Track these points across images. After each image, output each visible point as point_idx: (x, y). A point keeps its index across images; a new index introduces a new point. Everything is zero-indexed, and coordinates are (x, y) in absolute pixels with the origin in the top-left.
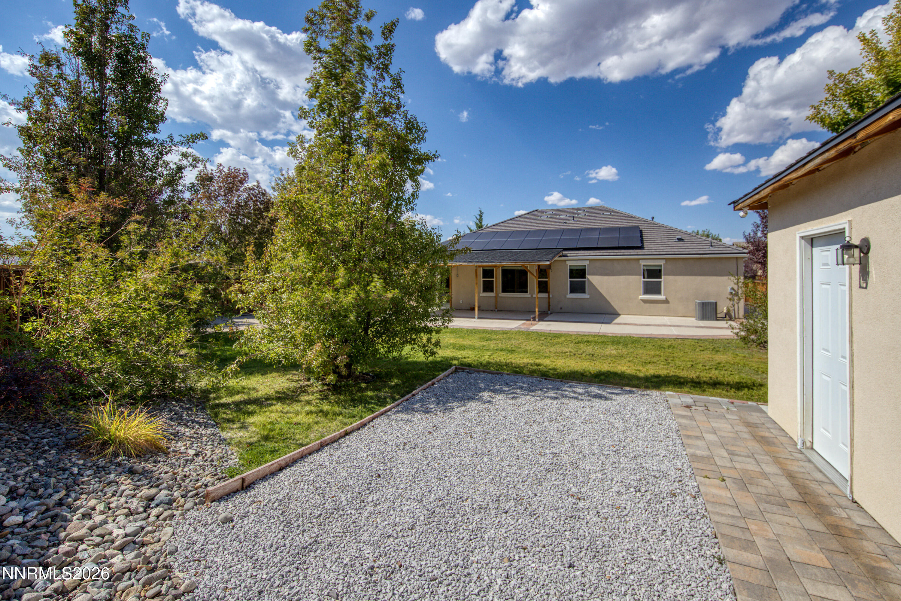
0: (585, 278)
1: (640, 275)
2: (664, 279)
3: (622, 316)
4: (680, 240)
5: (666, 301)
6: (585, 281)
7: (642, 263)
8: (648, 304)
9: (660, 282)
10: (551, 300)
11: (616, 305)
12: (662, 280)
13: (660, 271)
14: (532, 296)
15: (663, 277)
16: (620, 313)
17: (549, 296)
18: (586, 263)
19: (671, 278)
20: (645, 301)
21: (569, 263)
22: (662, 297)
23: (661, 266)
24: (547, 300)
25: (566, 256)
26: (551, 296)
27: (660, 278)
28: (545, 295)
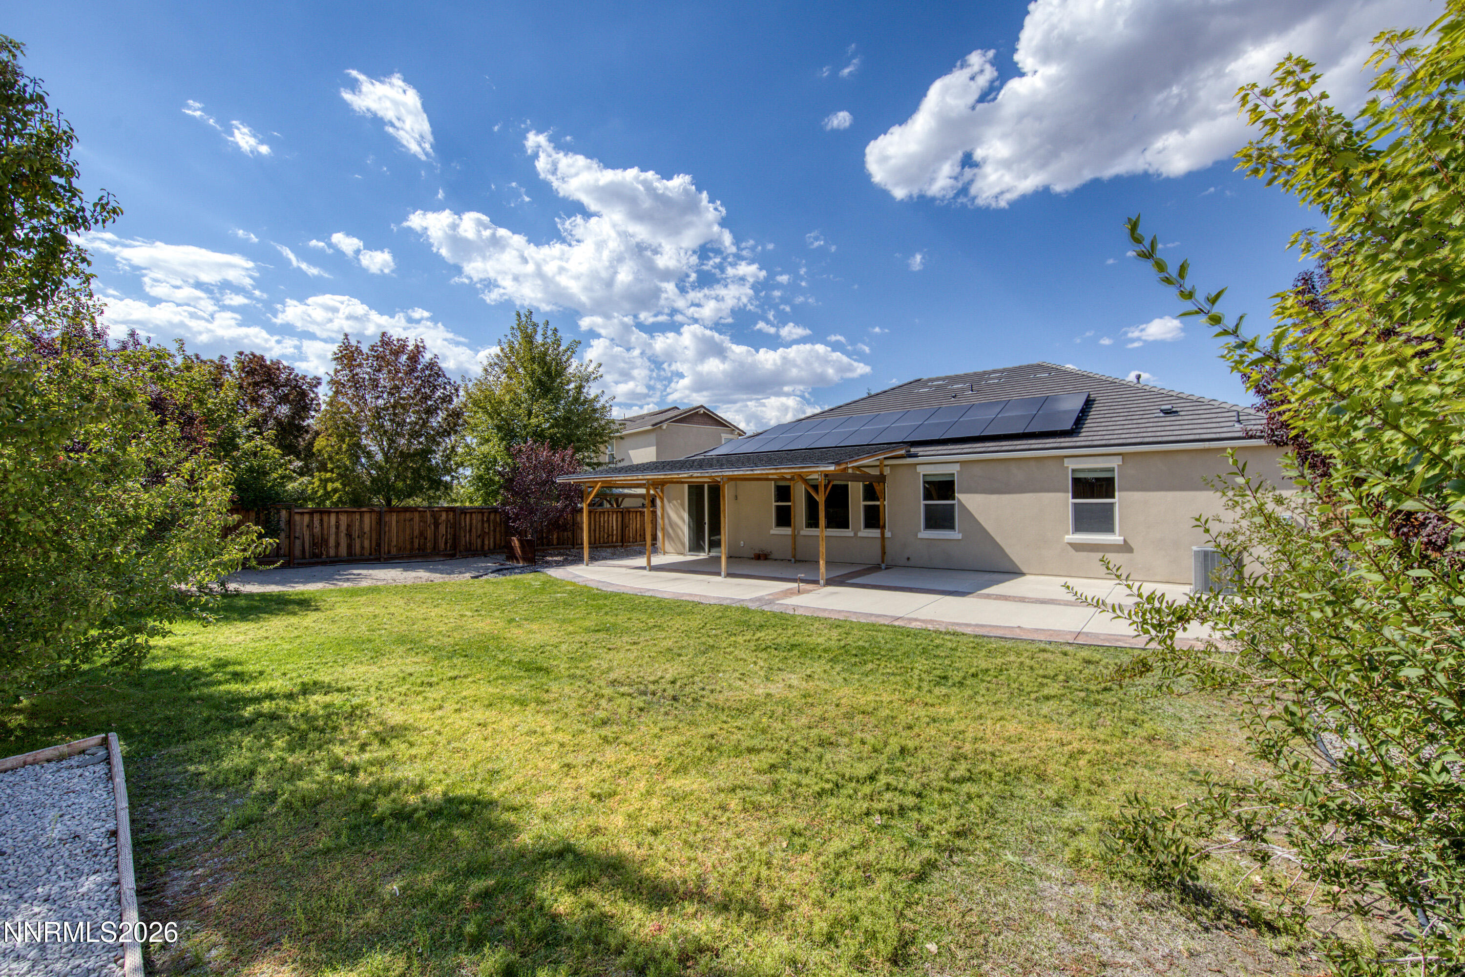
0: (954, 499)
1: (1067, 491)
2: (1119, 499)
3: (1027, 578)
4: (1167, 412)
5: (1126, 548)
6: (953, 505)
7: (1071, 465)
8: (1084, 554)
9: (1112, 504)
10: (887, 543)
11: (1016, 553)
12: (1115, 500)
13: (1110, 481)
14: (856, 534)
15: (1117, 494)
16: (1024, 571)
17: (883, 534)
18: (954, 469)
19: (1137, 496)
20: (1078, 547)
21: (922, 470)
22: (1115, 538)
23: (1112, 470)
24: (879, 543)
25: (915, 456)
26: (888, 534)
27: (1113, 497)
28: (875, 533)
